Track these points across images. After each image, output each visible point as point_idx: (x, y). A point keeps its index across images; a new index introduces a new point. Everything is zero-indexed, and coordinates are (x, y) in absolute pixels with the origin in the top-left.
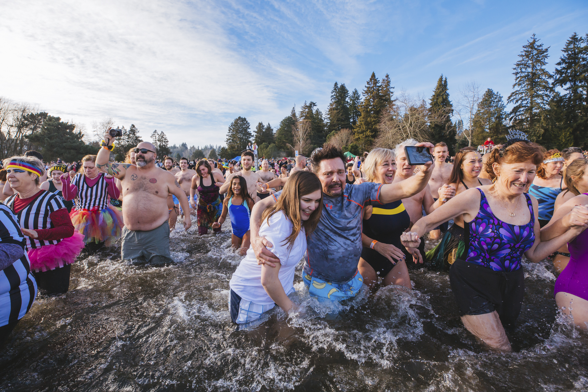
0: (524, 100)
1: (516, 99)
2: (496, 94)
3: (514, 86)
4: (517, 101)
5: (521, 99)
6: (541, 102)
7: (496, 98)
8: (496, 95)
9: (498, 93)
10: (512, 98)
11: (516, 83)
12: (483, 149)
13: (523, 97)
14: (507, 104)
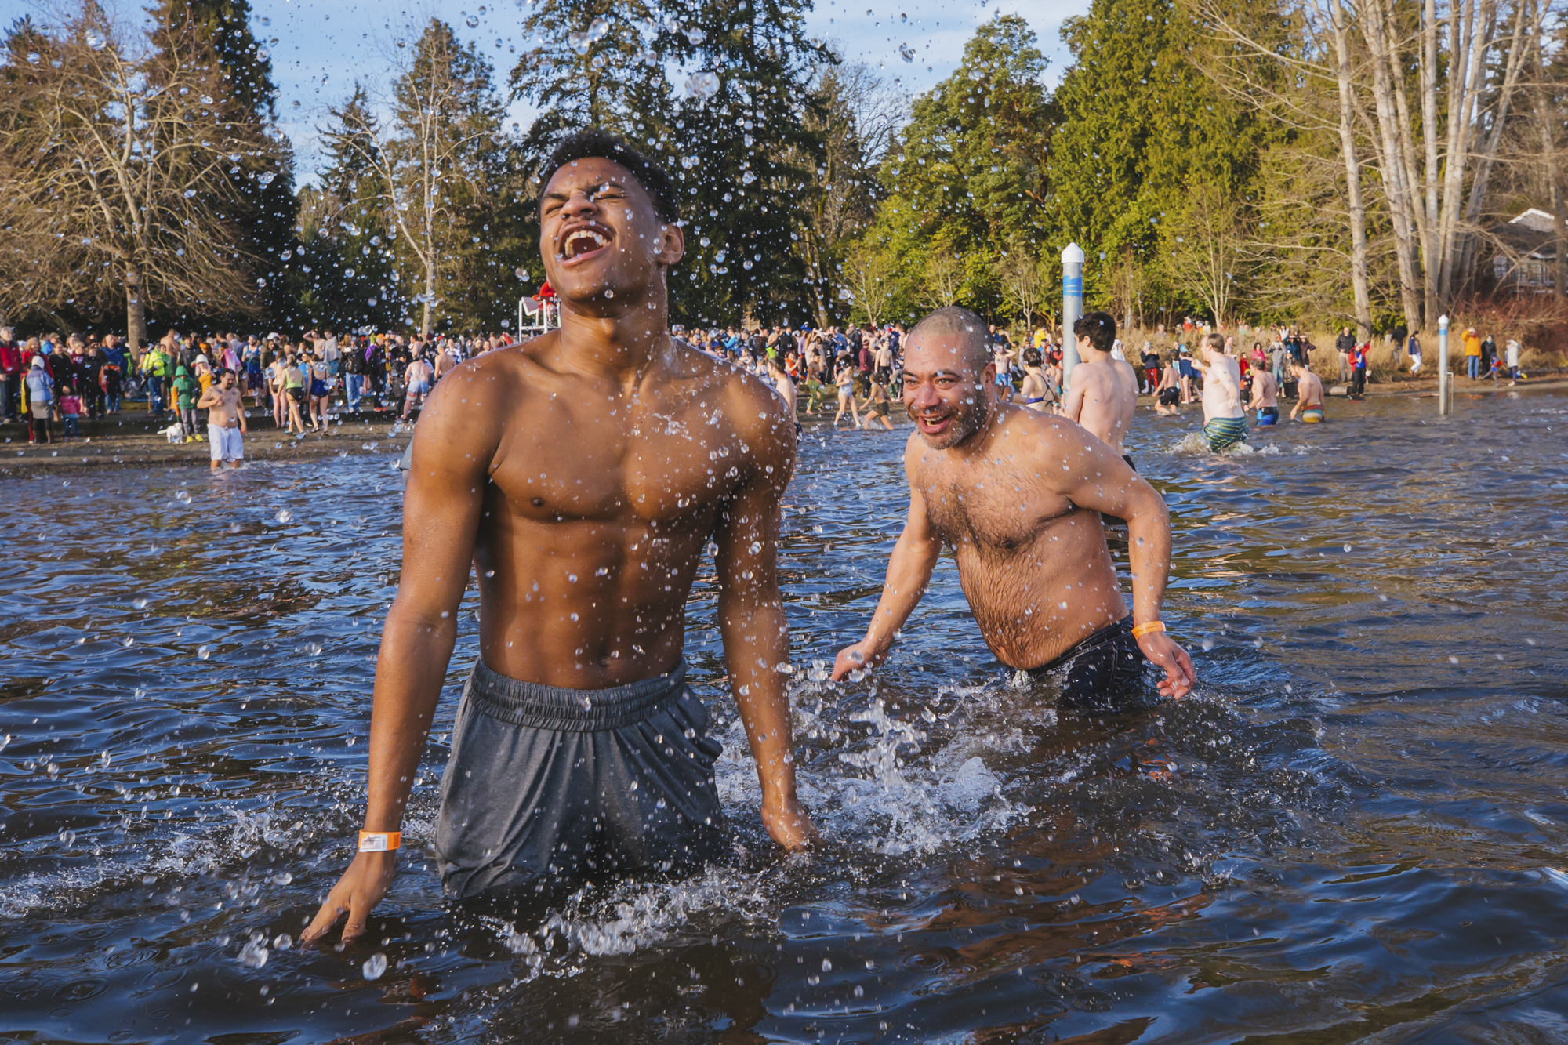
0: (572, 93)
1: (538, 87)
2: (465, 49)
3: (530, 24)
4: (545, 98)
5: (556, 87)
6: (625, 114)
7: (468, 69)
8: (465, 54)
9: (472, 46)
10: (526, 79)
11: (536, 17)
12: (537, 312)
13: (563, 81)
14: (510, 103)
